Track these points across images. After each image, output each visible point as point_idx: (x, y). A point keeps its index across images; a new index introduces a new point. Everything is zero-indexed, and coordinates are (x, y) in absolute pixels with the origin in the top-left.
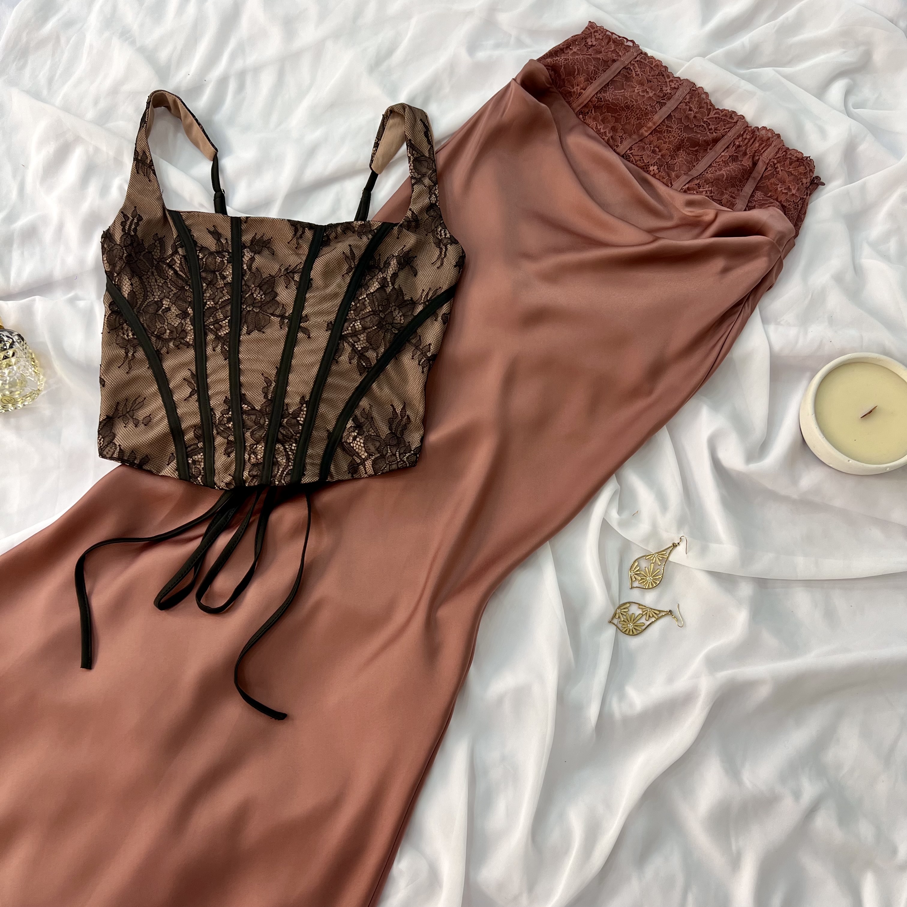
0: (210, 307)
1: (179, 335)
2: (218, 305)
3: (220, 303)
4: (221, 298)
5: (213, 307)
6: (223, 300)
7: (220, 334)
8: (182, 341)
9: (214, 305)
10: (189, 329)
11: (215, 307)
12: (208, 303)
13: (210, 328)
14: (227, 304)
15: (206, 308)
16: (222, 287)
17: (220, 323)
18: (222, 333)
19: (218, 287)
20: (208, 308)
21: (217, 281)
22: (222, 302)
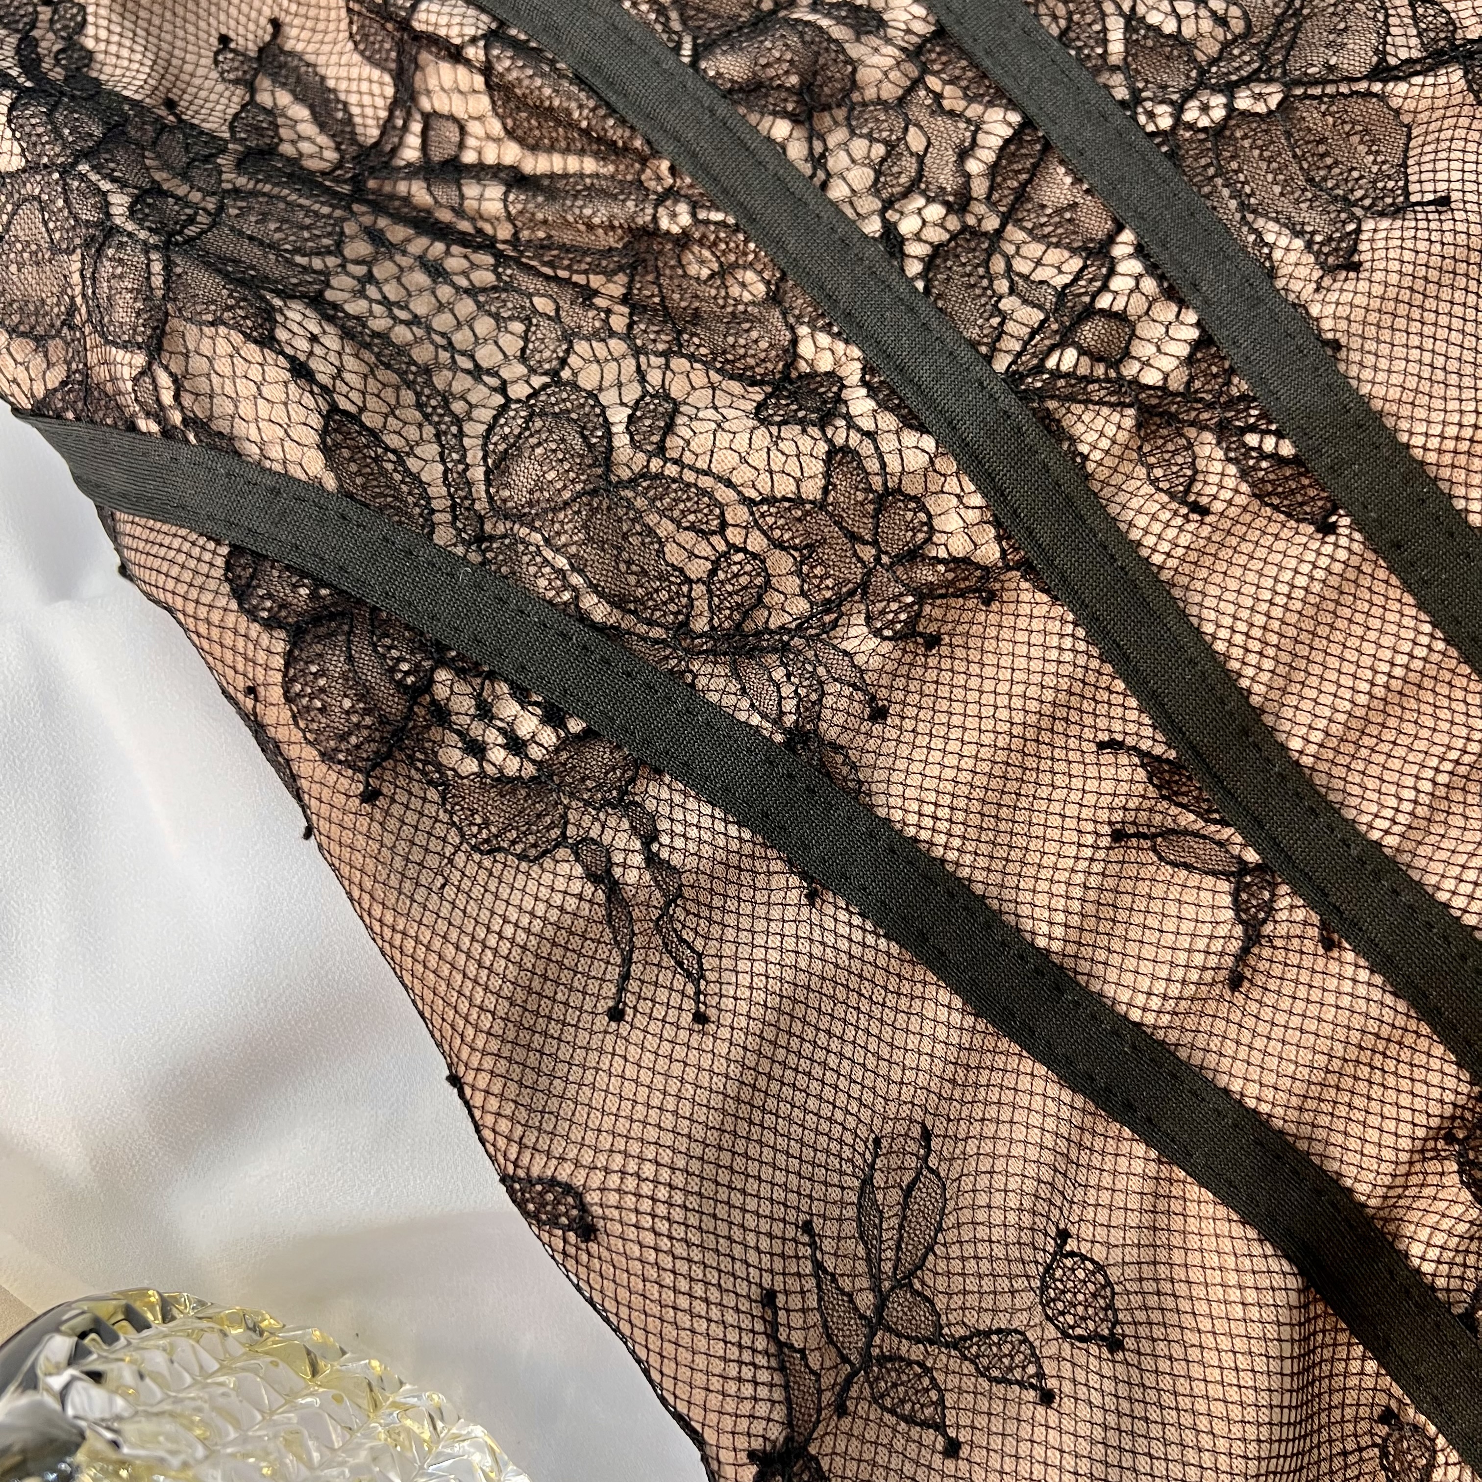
0: (937, 249)
1: (875, 543)
2: (980, 208)
3: (979, 187)
4: (964, 154)
5: (954, 237)
6: (989, 156)
7: (1151, 378)
8: (925, 575)
9: (953, 223)
10: (916, 461)
11: (965, 228)
12: (908, 226)
13: (1056, 374)
14: (1034, 171)
15: (914, 268)
16: (917, 83)
17: (1104, 302)
18: (1167, 364)
19: (889, 92)
20: (930, 263)
21: (849, 61)
22: (993, 170)
